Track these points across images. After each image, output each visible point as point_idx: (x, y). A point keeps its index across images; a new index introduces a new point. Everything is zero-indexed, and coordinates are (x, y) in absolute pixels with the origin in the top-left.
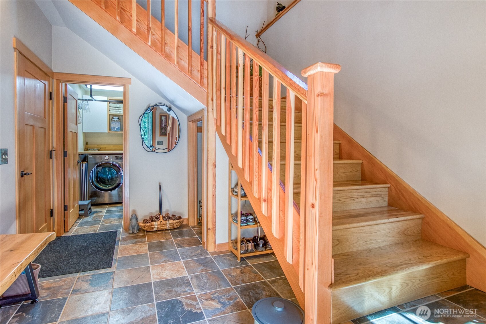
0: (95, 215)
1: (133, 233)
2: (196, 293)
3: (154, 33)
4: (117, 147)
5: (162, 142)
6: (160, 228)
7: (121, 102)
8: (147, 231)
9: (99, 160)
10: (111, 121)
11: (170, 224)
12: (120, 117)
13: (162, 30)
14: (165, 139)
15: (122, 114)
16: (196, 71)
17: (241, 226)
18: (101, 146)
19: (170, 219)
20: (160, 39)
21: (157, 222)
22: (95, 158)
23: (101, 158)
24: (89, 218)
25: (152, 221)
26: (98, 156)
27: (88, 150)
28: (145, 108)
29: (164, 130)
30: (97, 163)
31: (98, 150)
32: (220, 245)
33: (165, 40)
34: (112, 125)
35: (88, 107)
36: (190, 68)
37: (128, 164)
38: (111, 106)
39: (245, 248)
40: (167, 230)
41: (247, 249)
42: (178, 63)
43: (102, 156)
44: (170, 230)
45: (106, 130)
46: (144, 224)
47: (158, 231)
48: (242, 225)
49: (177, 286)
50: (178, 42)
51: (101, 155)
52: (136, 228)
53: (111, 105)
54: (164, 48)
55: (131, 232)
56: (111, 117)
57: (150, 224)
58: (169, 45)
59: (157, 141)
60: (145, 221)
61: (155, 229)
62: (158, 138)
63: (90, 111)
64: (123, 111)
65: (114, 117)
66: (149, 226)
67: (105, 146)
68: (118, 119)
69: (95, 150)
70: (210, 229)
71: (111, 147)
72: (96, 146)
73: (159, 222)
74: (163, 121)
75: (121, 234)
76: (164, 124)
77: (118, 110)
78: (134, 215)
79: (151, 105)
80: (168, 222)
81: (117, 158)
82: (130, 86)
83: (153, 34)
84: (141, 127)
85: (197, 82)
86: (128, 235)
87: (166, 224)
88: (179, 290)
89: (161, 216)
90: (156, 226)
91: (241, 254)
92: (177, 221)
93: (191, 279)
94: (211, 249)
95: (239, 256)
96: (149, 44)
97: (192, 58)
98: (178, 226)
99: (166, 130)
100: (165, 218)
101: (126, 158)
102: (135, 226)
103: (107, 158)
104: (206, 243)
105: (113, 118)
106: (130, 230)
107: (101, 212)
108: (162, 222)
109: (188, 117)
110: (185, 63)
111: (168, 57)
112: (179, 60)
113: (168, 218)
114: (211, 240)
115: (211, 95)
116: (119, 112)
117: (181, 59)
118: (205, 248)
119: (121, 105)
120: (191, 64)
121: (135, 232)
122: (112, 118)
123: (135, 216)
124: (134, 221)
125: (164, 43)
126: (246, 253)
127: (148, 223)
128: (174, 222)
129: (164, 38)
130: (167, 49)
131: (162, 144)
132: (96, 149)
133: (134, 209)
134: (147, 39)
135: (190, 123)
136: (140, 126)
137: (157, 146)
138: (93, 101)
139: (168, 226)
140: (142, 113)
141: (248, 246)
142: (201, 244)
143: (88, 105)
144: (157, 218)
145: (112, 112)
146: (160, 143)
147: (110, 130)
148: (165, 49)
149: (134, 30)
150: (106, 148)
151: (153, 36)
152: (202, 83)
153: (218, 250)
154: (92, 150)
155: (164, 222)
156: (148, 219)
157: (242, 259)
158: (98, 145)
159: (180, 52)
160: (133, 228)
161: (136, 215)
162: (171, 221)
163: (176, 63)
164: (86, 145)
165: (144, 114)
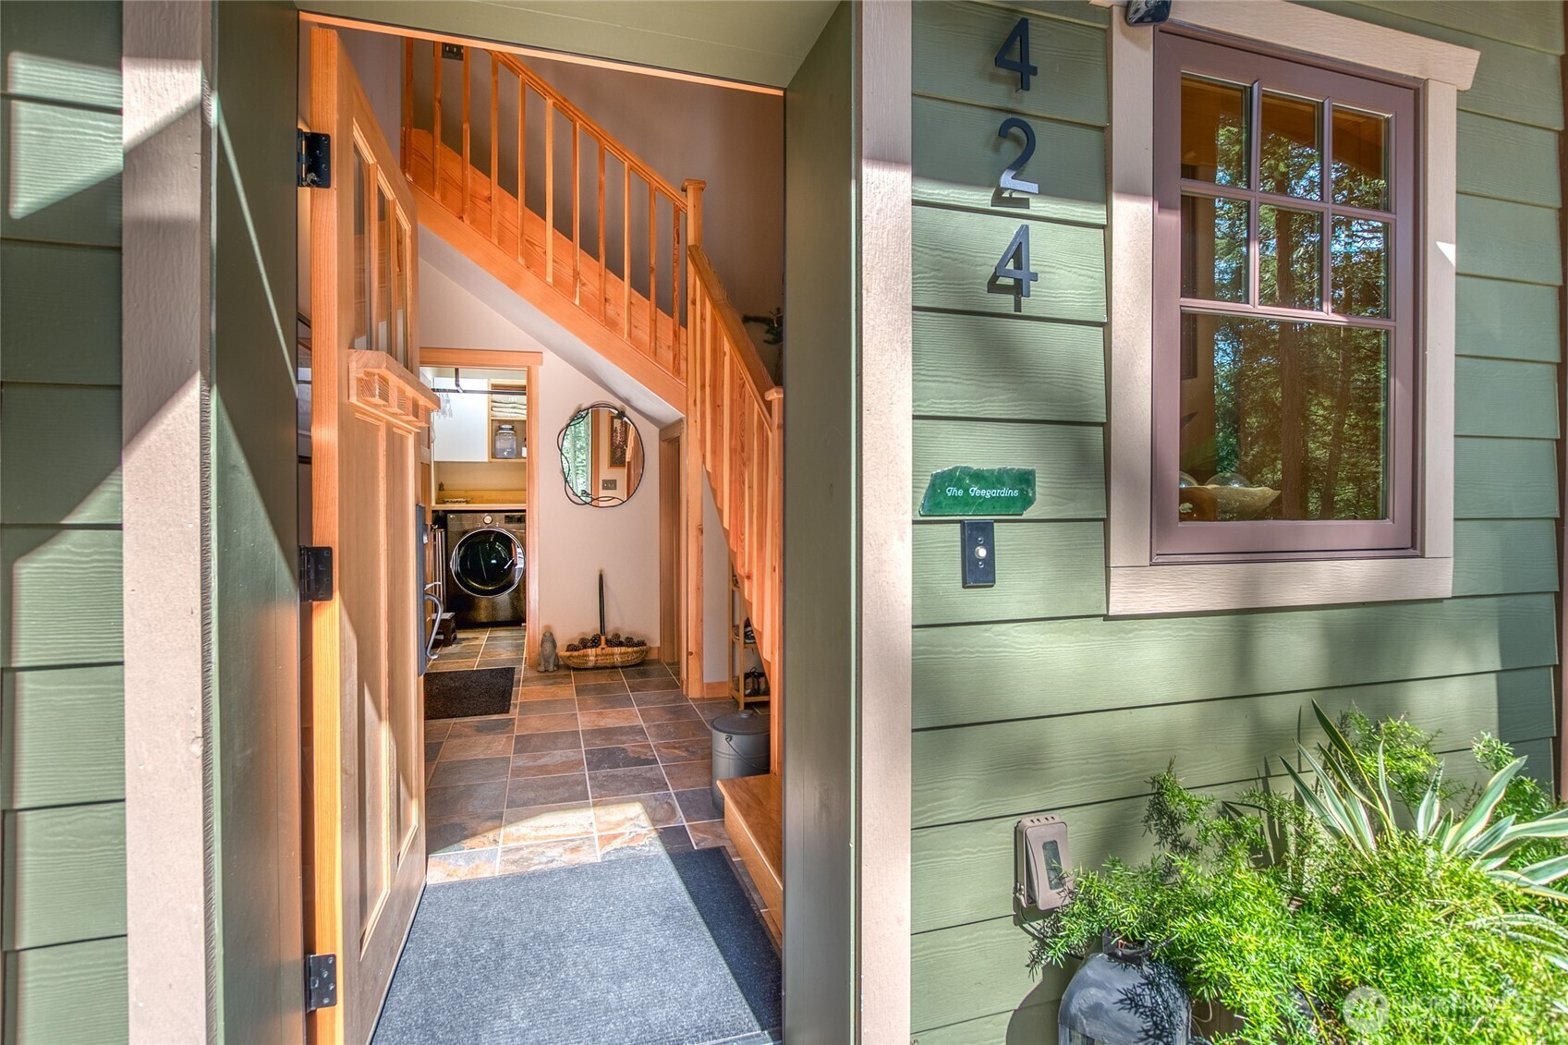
0: (464, 643)
1: (546, 671)
2: (651, 742)
3: (585, 281)
4: (509, 496)
5: (615, 482)
6: (601, 662)
7: (521, 390)
8: (574, 669)
9: (469, 524)
10: (496, 435)
11: (621, 654)
12: (518, 426)
13: (600, 275)
14: (620, 475)
15: (524, 417)
16: (664, 348)
17: (745, 643)
18: (473, 493)
19: (621, 644)
20: (598, 293)
21: (594, 649)
22: (461, 520)
23: (475, 521)
24: (453, 649)
25: (585, 647)
26: (469, 515)
27: (444, 502)
28: (571, 413)
29: (619, 454)
30: (465, 532)
31: (467, 502)
32: (710, 685)
33: (605, 294)
34: (499, 445)
35: (448, 405)
36: (653, 344)
37: (536, 531)
38: (496, 400)
39: (754, 686)
40: (614, 667)
41: (756, 687)
42: (630, 334)
43: (478, 514)
44: (622, 667)
45: (484, 456)
46: (568, 653)
47: (596, 668)
48: (747, 641)
49: (621, 735)
50: (630, 293)
51: (474, 514)
52: (552, 660)
53: (496, 397)
54: (605, 308)
55: (542, 669)
56: (496, 424)
57: (581, 652)
58: (613, 302)
59: (603, 481)
60: (571, 648)
61: (591, 664)
62: (606, 473)
63: (451, 415)
64: (525, 412)
65: (503, 426)
66: (578, 657)
67: (480, 493)
68: (511, 429)
69: (460, 502)
70: (691, 654)
71: (494, 495)
72: (463, 493)
73: (599, 650)
74: (618, 429)
75: (522, 671)
76: (619, 438)
77: (513, 409)
78: (548, 635)
79: (583, 407)
80: (617, 650)
81: (509, 519)
82: (540, 368)
83: (584, 284)
84: (562, 454)
85: (667, 369)
86: (537, 674)
87: (613, 654)
88: (624, 738)
89: (603, 638)
90: (592, 658)
91: (745, 696)
92: (635, 649)
93: (648, 728)
94: (694, 691)
95: (742, 701)
96: (577, 302)
97: (658, 325)
98: (638, 661)
99: (624, 453)
100: (610, 643)
101: (533, 518)
102: (549, 657)
103: (488, 519)
104: (685, 682)
105: (501, 429)
106: (539, 665)
107: (477, 638)
108: (603, 649)
109: (660, 431)
110: (644, 335)
111: (611, 324)
112: (633, 328)
113: (615, 642)
114: (694, 675)
115: (693, 395)
116: (513, 415)
117: (636, 327)
118: (684, 693)
119: (523, 399)
120: (656, 336)
121: (551, 668)
122: (497, 427)
123: (549, 637)
124: (548, 646)
125: (603, 300)
126: (754, 696)
127: (576, 650)
128: (630, 650)
129: (605, 288)
130: (610, 310)
131: (615, 489)
132: (462, 500)
133: (547, 624)
134: (573, 295)
135: (663, 444)
136: (561, 450)
137: (602, 493)
138: (458, 392)
139: (618, 660)
140: (564, 425)
141: (759, 683)
142: (678, 687)
143: (448, 401)
144: (595, 642)
145: (497, 414)
146: (610, 485)
147: (493, 455)
148: (605, 311)
149: (550, 280)
150: (485, 498)
151: (584, 288)
152: (677, 371)
153: (708, 694)
154: (454, 502)
155: (609, 650)
156: (576, 643)
157: (747, 706)
158: (466, 491)
159: (633, 313)
160: (547, 661)
161: (552, 634)
162: (623, 649)
163: (626, 336)
164: (440, 490)
165: (568, 426)
